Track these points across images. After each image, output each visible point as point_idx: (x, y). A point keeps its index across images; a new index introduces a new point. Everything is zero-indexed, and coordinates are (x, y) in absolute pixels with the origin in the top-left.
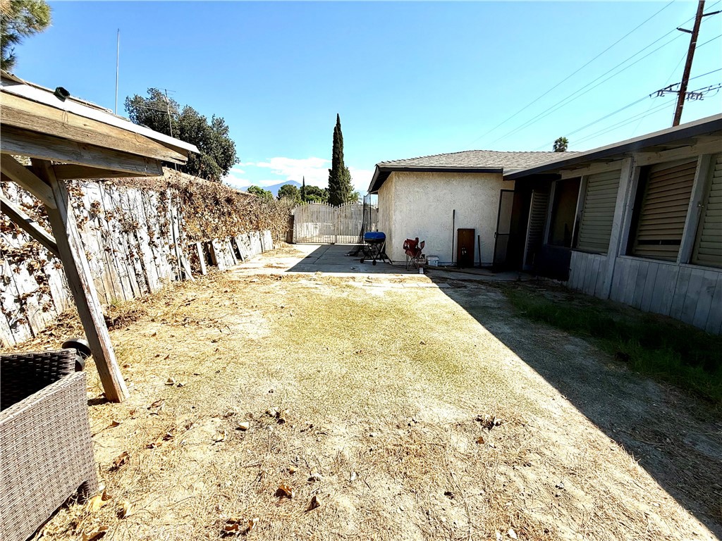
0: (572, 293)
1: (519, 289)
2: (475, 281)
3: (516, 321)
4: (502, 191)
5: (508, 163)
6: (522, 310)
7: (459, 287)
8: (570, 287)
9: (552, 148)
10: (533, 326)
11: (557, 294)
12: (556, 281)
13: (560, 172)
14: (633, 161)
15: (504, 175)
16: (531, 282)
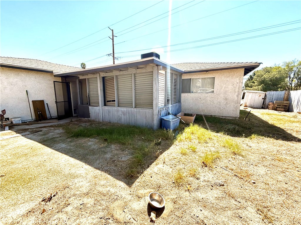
0: (92, 122)
1: (71, 125)
2: (48, 126)
3: (68, 140)
4: (54, 82)
5: (55, 69)
6: (71, 135)
7: (37, 132)
8: (91, 120)
9: (81, 66)
10: (76, 140)
11: (87, 124)
12: (86, 118)
13: (79, 76)
14: (100, 75)
15: (54, 74)
16: (77, 121)
